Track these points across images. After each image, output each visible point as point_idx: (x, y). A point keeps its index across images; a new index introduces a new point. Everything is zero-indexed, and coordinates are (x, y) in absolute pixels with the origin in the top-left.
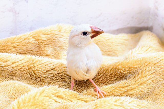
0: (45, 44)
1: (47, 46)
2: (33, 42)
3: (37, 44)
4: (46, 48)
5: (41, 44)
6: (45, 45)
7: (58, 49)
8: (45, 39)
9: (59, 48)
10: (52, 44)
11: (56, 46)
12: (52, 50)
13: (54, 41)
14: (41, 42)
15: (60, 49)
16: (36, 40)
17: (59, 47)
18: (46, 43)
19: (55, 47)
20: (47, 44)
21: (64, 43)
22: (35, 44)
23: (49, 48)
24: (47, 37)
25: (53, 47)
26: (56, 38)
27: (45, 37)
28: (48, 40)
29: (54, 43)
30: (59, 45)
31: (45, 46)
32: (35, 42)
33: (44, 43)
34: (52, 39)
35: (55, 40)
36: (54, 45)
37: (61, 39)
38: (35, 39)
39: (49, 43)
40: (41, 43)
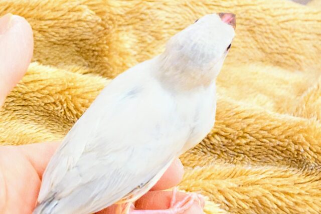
0: (120, 23)
1: (124, 28)
2: (90, 18)
3: (98, 24)
4: (120, 34)
5: (109, 24)
6: (120, 25)
7: (149, 39)
8: (120, 11)
9: (152, 36)
10: (137, 26)
11: (144, 31)
12: (135, 40)
13: (143, 16)
14: (111, 19)
15: (153, 39)
16: (97, 13)
17: (152, 34)
18: (122, 21)
19: (143, 34)
20: (125, 25)
21: (166, 23)
22: (93, 23)
23: (128, 35)
24: (126, 7)
25: (138, 32)
26: (148, 11)
27: (122, 7)
28: (128, 13)
29: (143, 22)
30: (154, 29)
31: (120, 28)
32: (93, 20)
33: (117, 22)
34: (138, 12)
35: (145, 14)
36: (141, 28)
37: (159, 12)
38: (93, 10)
39: (130, 22)
40: (110, 22)
